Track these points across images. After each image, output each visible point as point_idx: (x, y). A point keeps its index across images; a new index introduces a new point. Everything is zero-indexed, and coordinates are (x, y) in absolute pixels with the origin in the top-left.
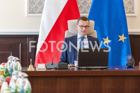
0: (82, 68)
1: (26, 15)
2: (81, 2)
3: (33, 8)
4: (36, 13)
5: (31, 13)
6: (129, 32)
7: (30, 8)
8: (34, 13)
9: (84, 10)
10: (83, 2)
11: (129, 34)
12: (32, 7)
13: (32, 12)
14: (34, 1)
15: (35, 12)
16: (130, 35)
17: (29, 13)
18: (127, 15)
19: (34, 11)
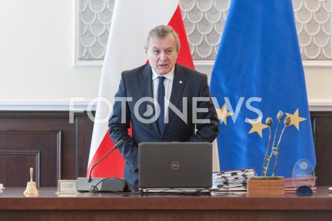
0: (150, 191)
1: (73, 64)
2: (203, 33)
3: (88, 48)
4: (96, 59)
5: (85, 60)
6: (309, 104)
7: (82, 48)
8: (92, 59)
9: (211, 51)
10: (208, 33)
11: (311, 109)
12: (86, 46)
13: (86, 57)
14: (92, 32)
15: (95, 57)
16: (311, 112)
17: (80, 59)
18: (305, 63)
19: (92, 55)
